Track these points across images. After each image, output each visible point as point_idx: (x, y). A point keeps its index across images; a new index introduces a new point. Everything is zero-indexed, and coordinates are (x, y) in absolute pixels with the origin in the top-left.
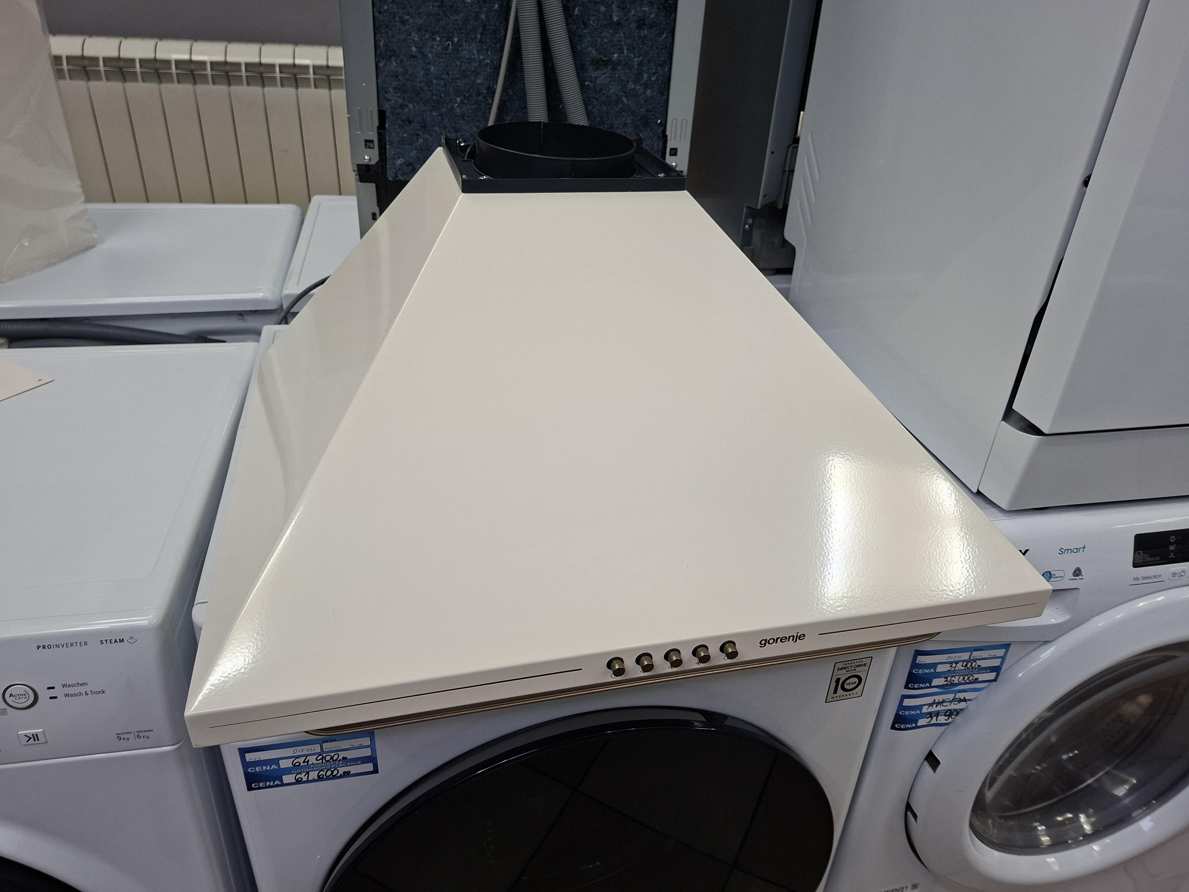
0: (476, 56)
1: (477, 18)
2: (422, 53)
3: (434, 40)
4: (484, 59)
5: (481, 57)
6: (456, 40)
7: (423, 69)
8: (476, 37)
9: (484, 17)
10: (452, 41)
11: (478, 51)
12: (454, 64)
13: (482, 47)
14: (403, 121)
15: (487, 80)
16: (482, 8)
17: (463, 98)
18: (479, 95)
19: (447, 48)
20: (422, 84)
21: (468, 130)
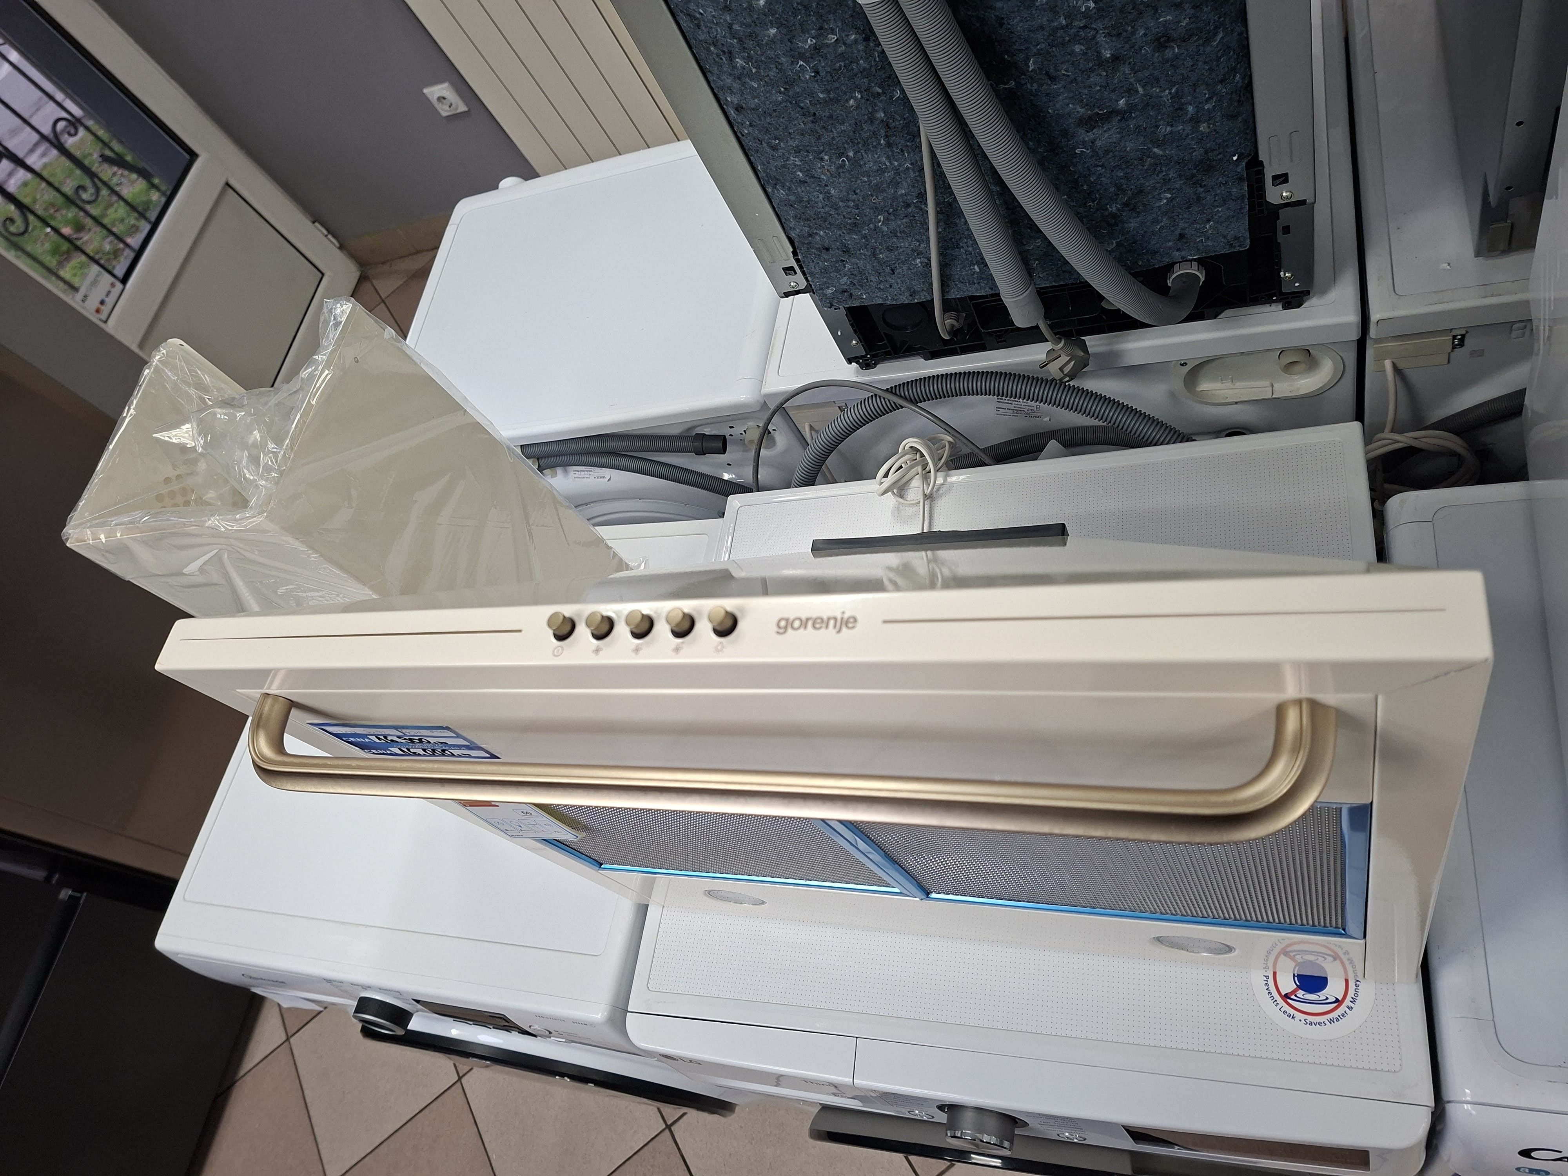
0: (888, 164)
1: (871, 120)
2: (813, 177)
3: (822, 159)
4: (900, 165)
5: (896, 164)
6: (851, 154)
7: (821, 193)
8: (879, 144)
9: (883, 115)
10: (847, 157)
11: (888, 158)
12: (859, 181)
13: (893, 151)
14: (818, 249)
15: (913, 187)
16: (876, 105)
17: (886, 214)
18: (908, 206)
19: (843, 166)
20: (827, 209)
21: (907, 245)
